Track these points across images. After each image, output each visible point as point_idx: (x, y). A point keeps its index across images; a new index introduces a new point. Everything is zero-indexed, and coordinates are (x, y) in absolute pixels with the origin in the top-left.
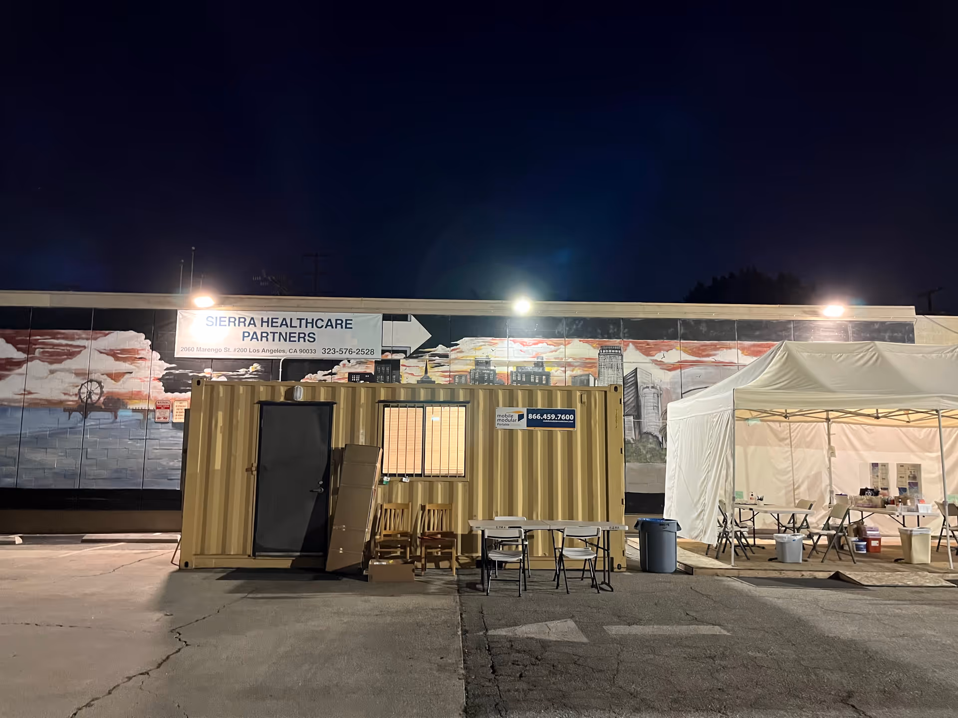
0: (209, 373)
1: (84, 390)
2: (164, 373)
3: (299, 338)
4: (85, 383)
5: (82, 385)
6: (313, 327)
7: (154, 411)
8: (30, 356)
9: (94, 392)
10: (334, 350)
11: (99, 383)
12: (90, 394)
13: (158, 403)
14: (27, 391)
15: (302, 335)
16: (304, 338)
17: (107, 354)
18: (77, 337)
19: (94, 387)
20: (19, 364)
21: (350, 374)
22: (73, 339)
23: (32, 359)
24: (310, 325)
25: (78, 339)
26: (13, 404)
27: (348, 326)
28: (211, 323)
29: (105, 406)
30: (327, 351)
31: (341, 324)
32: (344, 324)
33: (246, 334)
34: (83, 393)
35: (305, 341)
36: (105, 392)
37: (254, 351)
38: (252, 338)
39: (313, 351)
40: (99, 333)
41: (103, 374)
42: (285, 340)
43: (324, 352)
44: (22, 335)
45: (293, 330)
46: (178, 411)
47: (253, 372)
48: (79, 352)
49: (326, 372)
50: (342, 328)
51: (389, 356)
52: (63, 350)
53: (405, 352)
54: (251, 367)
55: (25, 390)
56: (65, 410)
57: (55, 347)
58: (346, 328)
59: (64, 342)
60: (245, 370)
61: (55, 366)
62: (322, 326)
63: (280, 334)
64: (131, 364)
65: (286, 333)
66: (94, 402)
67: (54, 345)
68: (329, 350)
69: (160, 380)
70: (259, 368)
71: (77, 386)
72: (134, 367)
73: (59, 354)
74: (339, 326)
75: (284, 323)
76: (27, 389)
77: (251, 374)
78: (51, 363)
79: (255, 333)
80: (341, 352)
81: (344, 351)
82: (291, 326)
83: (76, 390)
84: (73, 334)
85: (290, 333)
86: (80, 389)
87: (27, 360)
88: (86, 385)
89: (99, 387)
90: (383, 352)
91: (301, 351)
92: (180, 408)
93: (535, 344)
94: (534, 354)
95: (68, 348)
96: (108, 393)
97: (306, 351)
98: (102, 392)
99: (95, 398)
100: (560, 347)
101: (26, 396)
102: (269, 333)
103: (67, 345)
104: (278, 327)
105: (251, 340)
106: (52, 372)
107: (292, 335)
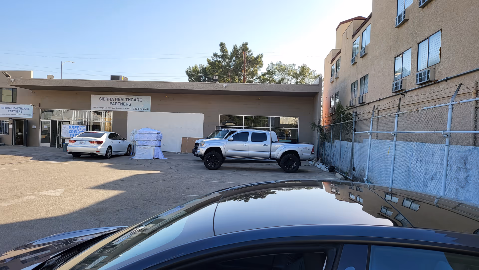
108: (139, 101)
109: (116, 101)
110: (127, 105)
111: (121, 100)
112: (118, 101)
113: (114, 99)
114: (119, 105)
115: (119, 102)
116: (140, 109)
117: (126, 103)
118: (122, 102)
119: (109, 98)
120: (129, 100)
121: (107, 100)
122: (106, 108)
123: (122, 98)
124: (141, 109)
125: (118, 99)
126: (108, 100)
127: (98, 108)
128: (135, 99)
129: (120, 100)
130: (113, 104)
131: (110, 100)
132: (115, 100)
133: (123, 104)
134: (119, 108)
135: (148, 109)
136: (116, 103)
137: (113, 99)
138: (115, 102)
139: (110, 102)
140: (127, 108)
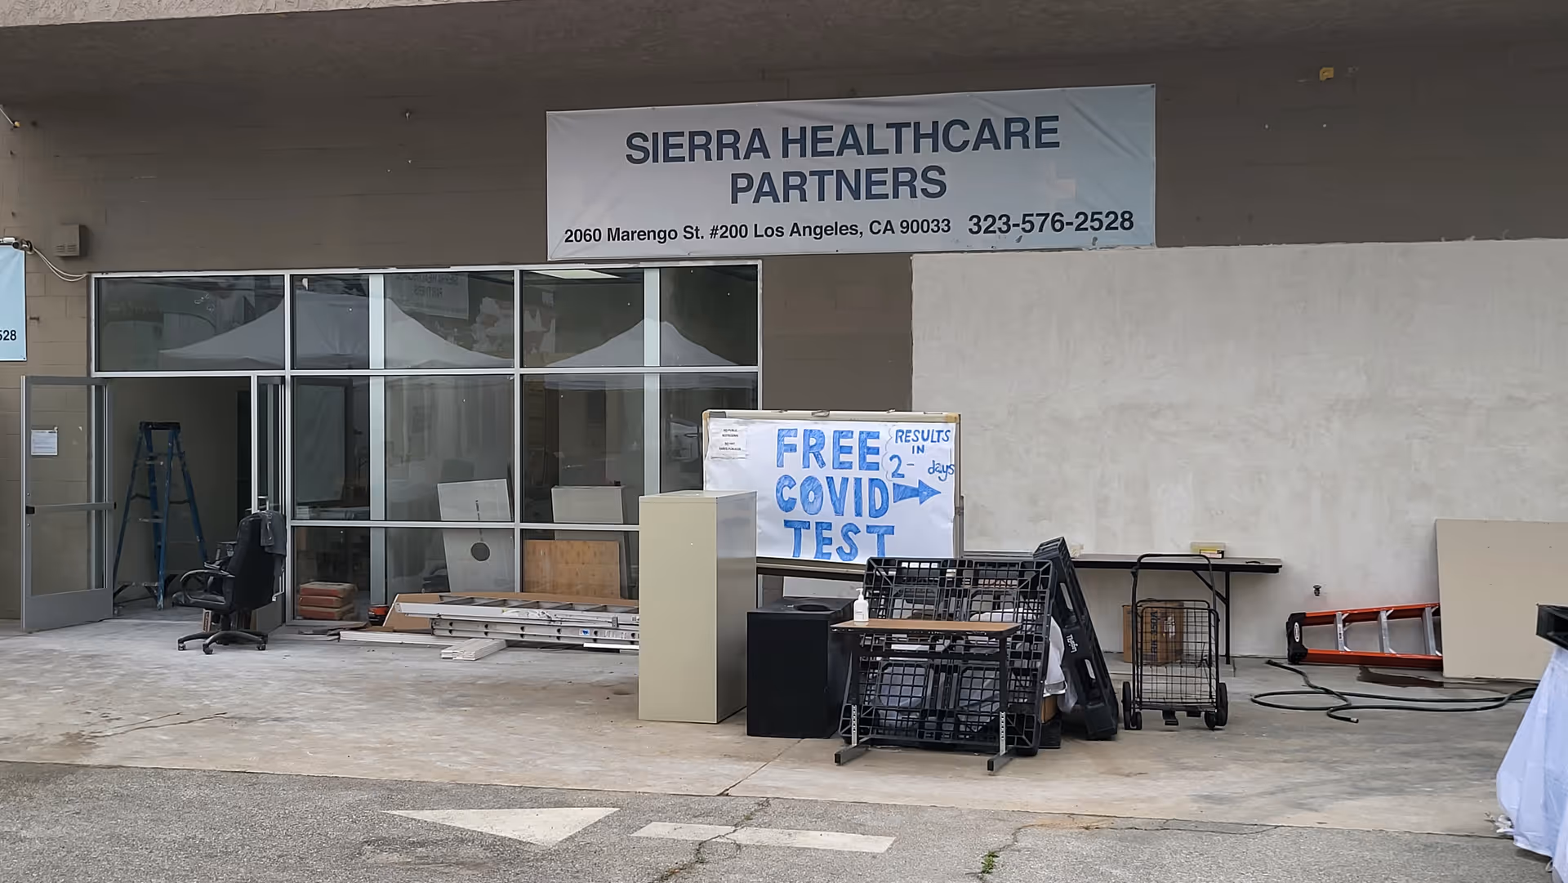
108: (1032, 142)
109: (795, 162)
110: (904, 191)
111: (843, 146)
112: (815, 153)
113: (774, 144)
114: (821, 198)
115: (822, 164)
116: (1038, 221)
117: (896, 171)
118: (850, 162)
119: (720, 133)
120: (918, 136)
121: (700, 154)
122: (692, 232)
123: (850, 129)
124: (1057, 222)
125: (811, 140)
126: (708, 158)
127: (614, 235)
128: (986, 123)
129: (834, 146)
130: (765, 189)
131: (728, 153)
132: (785, 154)
133: (862, 187)
134: (820, 232)
135: (1127, 220)
136: (794, 184)
137: (758, 144)
138: (777, 166)
139: (735, 177)
140: (907, 227)
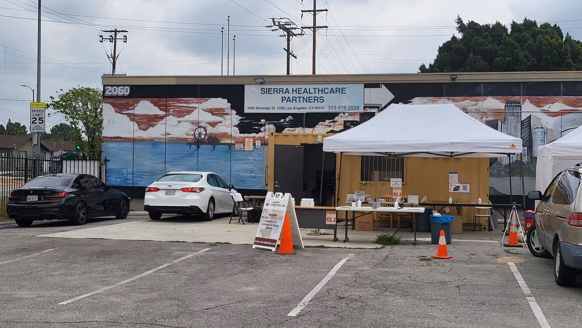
0: (263, 122)
1: (197, 132)
2: (239, 122)
3: (314, 100)
4: (197, 128)
5: (196, 129)
6: (322, 93)
7: (234, 144)
8: (167, 113)
9: (202, 133)
10: (335, 107)
11: (205, 128)
12: (200, 134)
13: (237, 139)
14: (167, 133)
15: (316, 98)
16: (317, 100)
17: (208, 112)
18: (191, 102)
19: (202, 130)
20: (162, 118)
21: (345, 122)
22: (189, 103)
23: (168, 115)
24: (320, 92)
25: (192, 103)
26: (160, 141)
27: (343, 92)
28: (264, 92)
29: (208, 142)
30: (331, 108)
31: (339, 91)
32: (341, 91)
33: (284, 99)
34: (196, 134)
35: (318, 102)
36: (208, 134)
37: (289, 108)
38: (287, 101)
39: (323, 108)
40: (202, 100)
41: (206, 123)
42: (307, 102)
43: (329, 109)
44: (162, 101)
45: (310, 95)
46: (248, 144)
47: (288, 121)
48: (193, 111)
49: (331, 121)
50: (339, 93)
51: (369, 110)
52: (185, 109)
53: (378, 107)
54: (287, 118)
55: (166, 132)
56: (188, 144)
57: (180, 108)
58: (342, 93)
59: (184, 105)
60: (284, 120)
61: (181, 119)
62: (328, 92)
63: (304, 98)
64: (221, 117)
65: (307, 97)
66: (202, 139)
67: (180, 107)
68: (332, 107)
69: (236, 126)
70: (292, 119)
71: (193, 130)
72: (222, 119)
73: (183, 112)
74: (338, 92)
75: (305, 91)
76: (167, 132)
77: (287, 122)
78: (179, 117)
79: (289, 97)
80: (339, 108)
81: (341, 107)
82: (310, 93)
83: (193, 132)
84: (189, 100)
85: (309, 97)
86: (194, 132)
87: (166, 116)
88: (197, 129)
89: (205, 131)
90: (365, 108)
91: (316, 108)
92: (248, 142)
93: (462, 101)
94: (461, 107)
95: (187, 109)
96: (210, 134)
97: (319, 108)
98: (206, 134)
99: (203, 137)
100: (478, 102)
101: (167, 136)
102: (297, 97)
103: (186, 107)
104: (302, 93)
105: (287, 102)
106: (179, 122)
107: (310, 98)
